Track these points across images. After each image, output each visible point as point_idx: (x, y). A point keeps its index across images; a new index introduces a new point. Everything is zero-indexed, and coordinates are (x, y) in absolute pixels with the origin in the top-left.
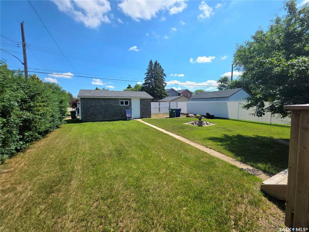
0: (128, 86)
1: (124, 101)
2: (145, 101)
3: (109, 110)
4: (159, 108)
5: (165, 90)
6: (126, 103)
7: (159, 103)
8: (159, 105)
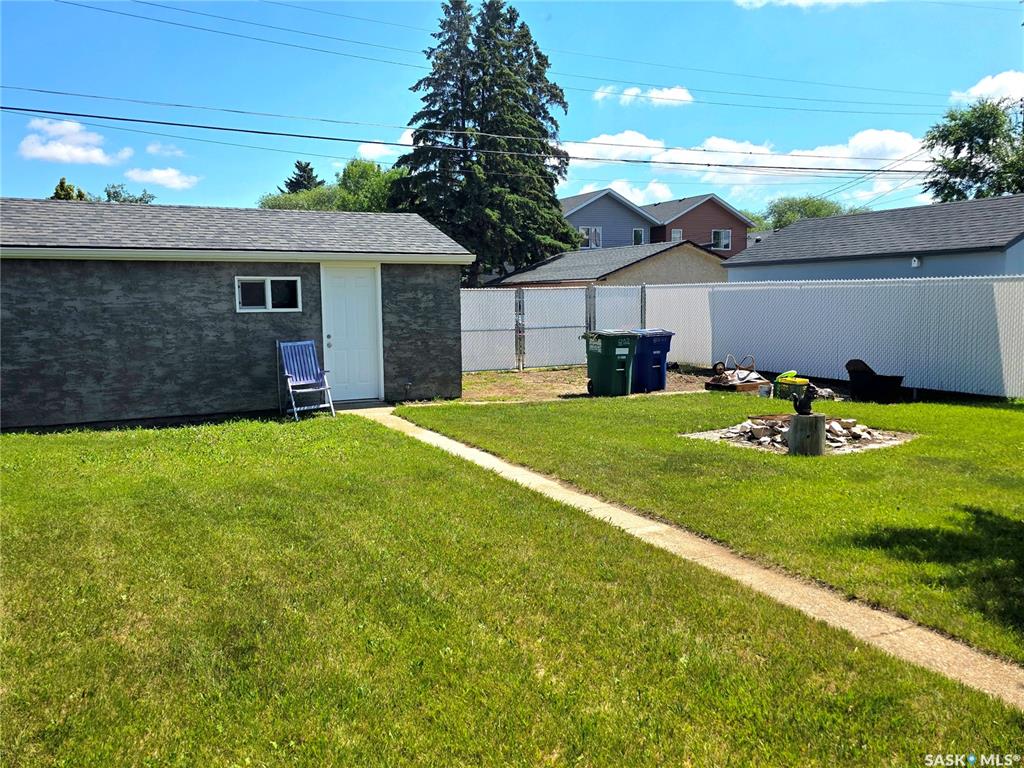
0: (291, 173)
1: (268, 280)
2: (421, 280)
3: (158, 344)
4: (520, 330)
5: (554, 202)
6: (286, 295)
7: (519, 295)
8: (520, 308)
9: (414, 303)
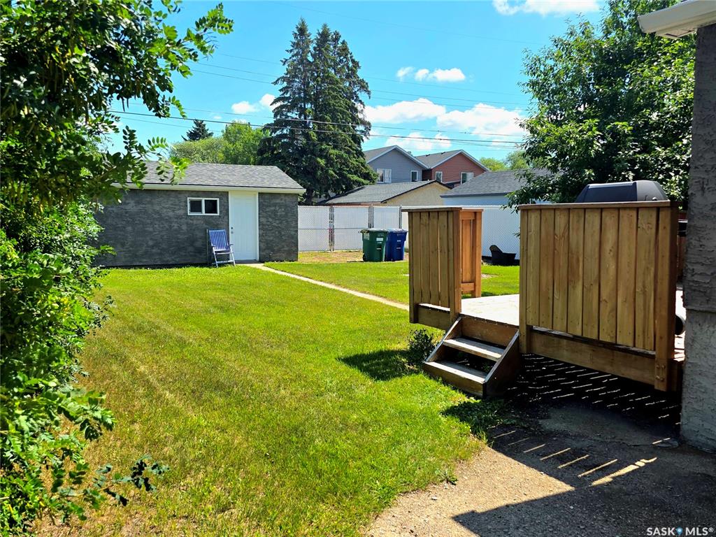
1: (203, 200)
2: (278, 201)
6: (211, 207)
8: (332, 218)
9: (275, 212)
